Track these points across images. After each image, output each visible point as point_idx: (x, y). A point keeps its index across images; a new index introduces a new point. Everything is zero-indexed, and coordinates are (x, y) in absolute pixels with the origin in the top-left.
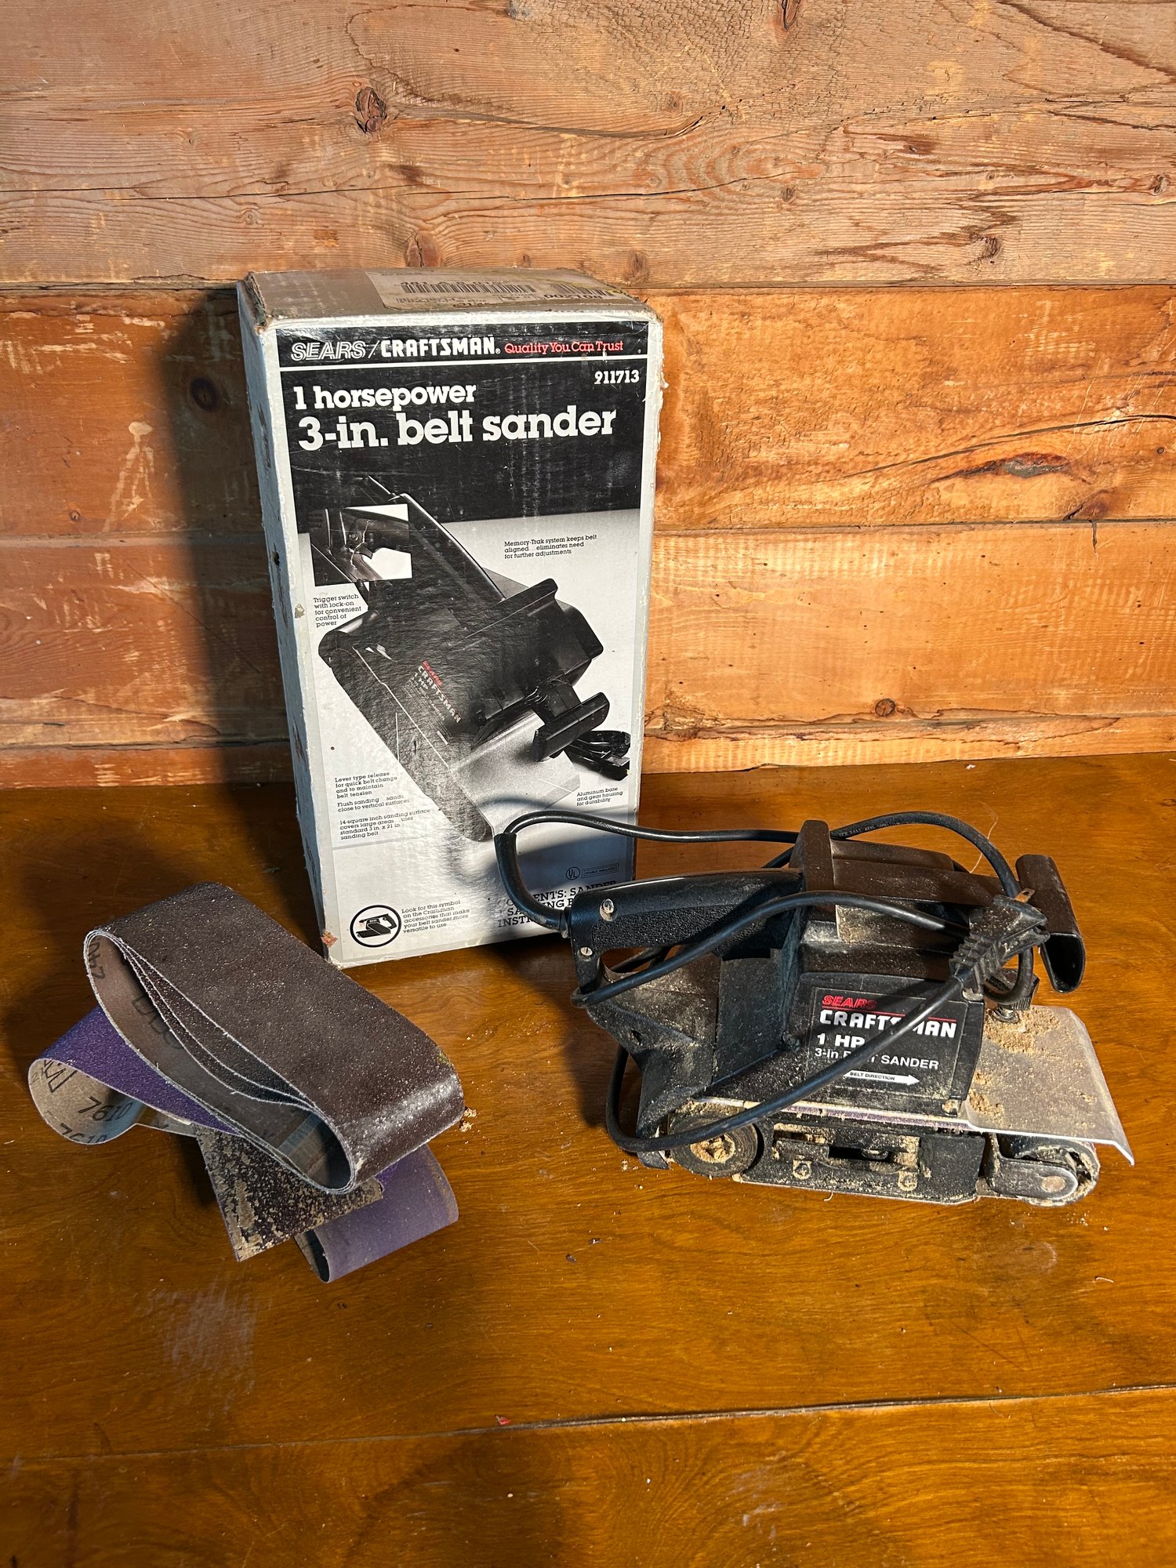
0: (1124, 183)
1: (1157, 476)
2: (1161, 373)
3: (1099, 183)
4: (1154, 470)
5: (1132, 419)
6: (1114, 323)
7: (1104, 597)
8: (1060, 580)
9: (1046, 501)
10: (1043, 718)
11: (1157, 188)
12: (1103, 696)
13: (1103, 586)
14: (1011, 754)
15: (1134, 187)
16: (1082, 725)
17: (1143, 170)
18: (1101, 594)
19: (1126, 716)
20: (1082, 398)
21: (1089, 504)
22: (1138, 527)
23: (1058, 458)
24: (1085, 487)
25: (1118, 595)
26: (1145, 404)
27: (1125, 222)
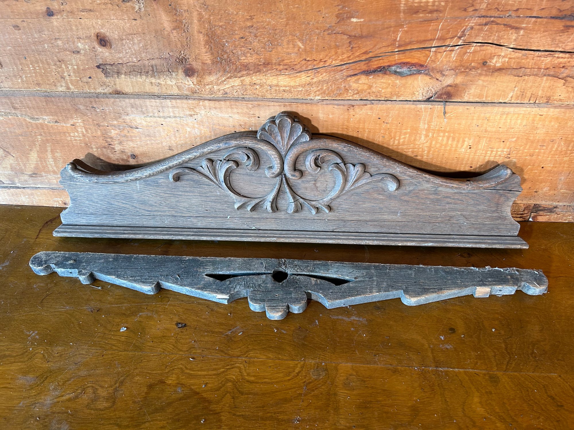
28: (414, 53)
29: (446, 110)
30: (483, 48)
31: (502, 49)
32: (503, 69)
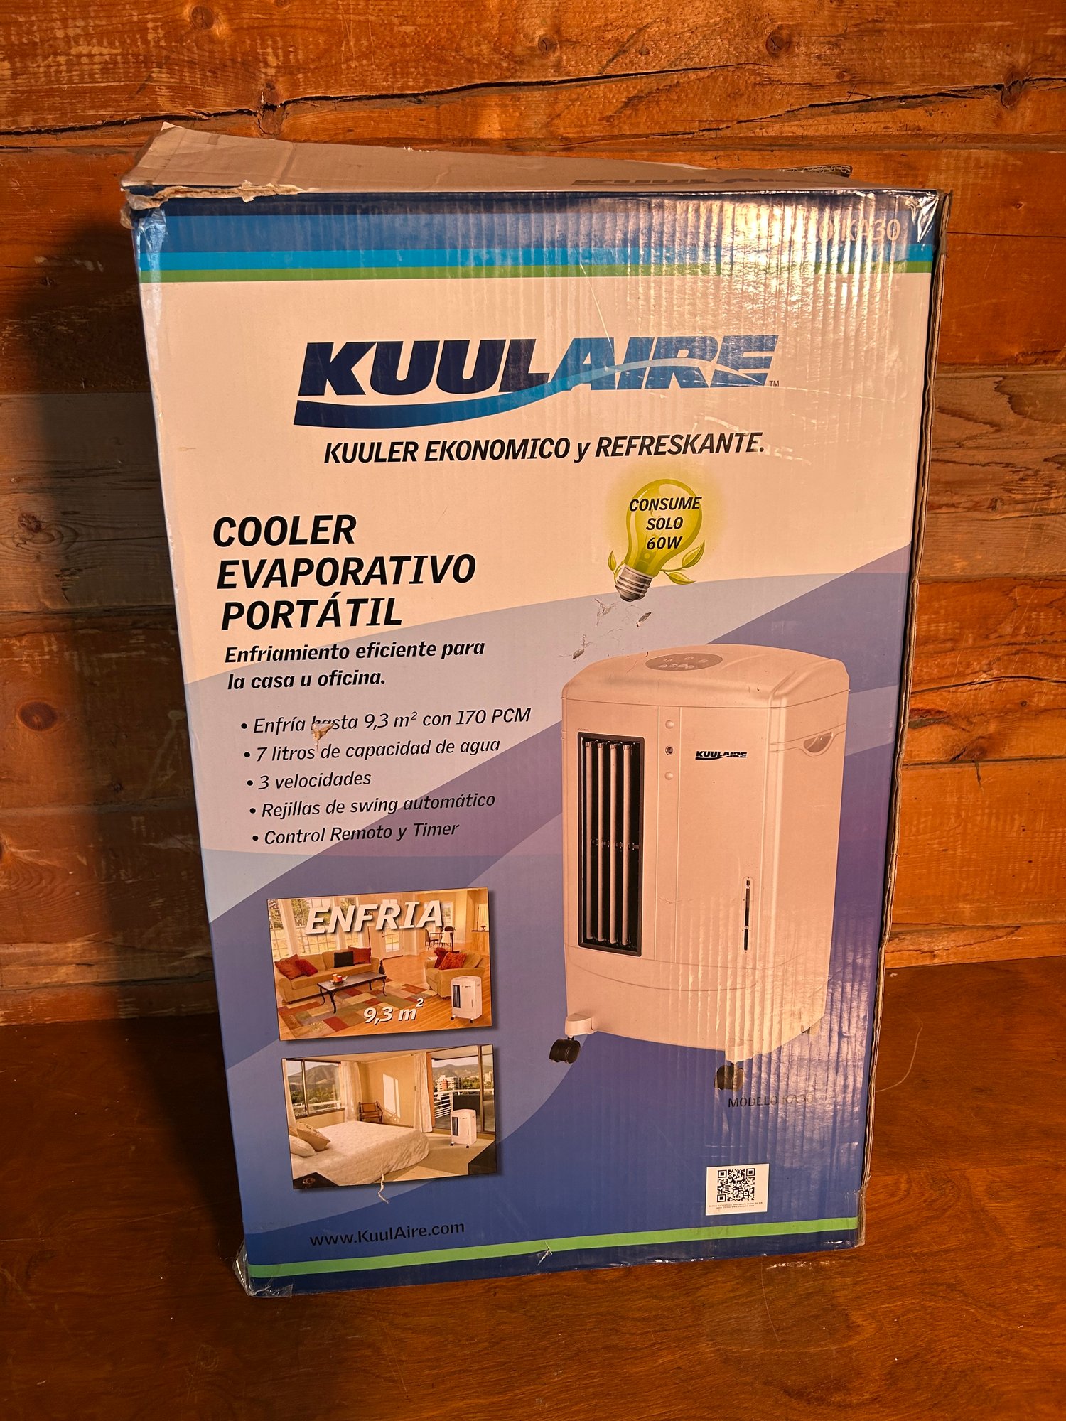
0: (969, 505)
1: (1024, 724)
2: (1016, 644)
3: (947, 505)
4: (1021, 719)
5: (997, 679)
6: (972, 607)
7: (993, 824)
8: (953, 811)
9: (934, 747)
10: (952, 929)
11: (994, 508)
12: (1002, 908)
13: (990, 815)
14: (928, 962)
15: (976, 507)
16: (990, 934)
17: (981, 494)
18: (990, 821)
19: (1026, 925)
20: (953, 664)
21: (971, 748)
22: (1015, 766)
23: (940, 712)
24: (964, 735)
25: (1005, 821)
26: (1006, 668)
27: (972, 533)
28: (927, 697)
29: (981, 774)
30: (1019, 684)
31: (1043, 684)
32: (1049, 710)
